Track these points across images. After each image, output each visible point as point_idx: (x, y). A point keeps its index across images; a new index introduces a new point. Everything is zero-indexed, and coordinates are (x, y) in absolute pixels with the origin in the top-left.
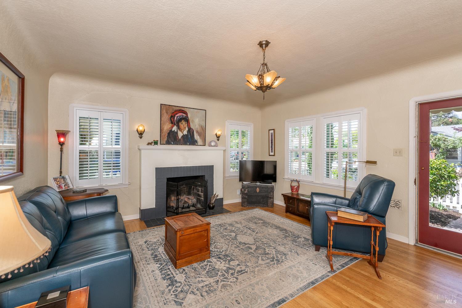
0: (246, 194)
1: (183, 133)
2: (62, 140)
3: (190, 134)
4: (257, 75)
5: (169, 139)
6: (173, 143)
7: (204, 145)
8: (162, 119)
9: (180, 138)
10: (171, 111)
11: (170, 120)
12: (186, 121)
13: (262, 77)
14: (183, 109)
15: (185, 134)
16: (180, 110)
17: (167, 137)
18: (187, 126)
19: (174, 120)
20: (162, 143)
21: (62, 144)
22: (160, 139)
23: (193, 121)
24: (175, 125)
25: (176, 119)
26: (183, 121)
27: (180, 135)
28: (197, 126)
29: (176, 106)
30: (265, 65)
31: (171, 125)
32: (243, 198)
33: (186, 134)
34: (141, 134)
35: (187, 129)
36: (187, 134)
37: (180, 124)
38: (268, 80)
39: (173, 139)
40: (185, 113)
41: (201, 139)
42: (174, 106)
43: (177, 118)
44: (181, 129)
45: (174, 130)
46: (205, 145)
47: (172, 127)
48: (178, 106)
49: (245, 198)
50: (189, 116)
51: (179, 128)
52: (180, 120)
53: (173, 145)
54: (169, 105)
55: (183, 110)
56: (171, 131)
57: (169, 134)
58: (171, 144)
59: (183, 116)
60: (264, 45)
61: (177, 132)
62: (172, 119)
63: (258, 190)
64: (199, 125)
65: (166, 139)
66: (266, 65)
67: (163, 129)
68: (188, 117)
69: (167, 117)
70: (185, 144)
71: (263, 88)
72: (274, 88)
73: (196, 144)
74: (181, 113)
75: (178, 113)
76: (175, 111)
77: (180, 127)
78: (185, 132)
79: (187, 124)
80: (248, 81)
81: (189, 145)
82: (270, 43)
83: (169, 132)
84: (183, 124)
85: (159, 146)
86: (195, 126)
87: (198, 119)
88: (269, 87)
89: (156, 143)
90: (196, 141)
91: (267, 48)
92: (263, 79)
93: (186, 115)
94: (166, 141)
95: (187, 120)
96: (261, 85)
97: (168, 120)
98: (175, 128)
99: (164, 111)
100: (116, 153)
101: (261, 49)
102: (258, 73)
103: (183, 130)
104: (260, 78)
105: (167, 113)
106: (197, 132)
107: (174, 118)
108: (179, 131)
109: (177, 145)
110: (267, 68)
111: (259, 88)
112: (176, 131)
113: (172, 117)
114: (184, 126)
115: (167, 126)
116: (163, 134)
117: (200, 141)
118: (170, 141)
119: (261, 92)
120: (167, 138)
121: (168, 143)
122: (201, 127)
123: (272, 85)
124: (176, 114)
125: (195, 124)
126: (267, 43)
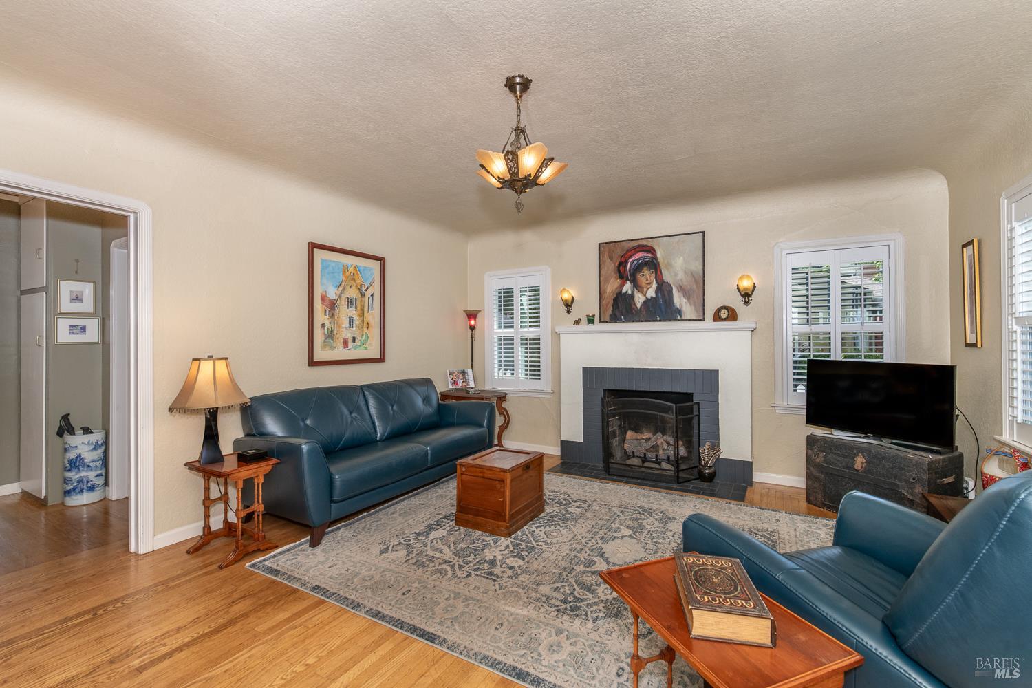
0: (819, 466)
1: (645, 296)
2: (473, 322)
3: (664, 296)
5: (617, 310)
6: (625, 318)
7: (700, 320)
8: (602, 272)
9: (639, 306)
10: (619, 252)
11: (616, 271)
12: (651, 269)
13: (513, 158)
14: (644, 243)
15: (649, 297)
16: (638, 247)
17: (613, 306)
18: (656, 278)
19: (625, 270)
20: (602, 320)
21: (472, 328)
22: (600, 315)
23: (669, 265)
24: (627, 279)
25: (631, 267)
26: (645, 269)
27: (639, 299)
28: (681, 275)
29: (629, 241)
30: (519, 130)
31: (619, 281)
32: (809, 477)
33: (652, 298)
34: (568, 305)
35: (655, 285)
36: (654, 295)
37: (639, 276)
39: (624, 311)
40: (651, 250)
41: (691, 305)
42: (624, 241)
43: (631, 264)
44: (641, 287)
45: (627, 292)
46: (704, 319)
47: (622, 286)
48: (632, 240)
49: (817, 479)
50: (659, 255)
51: (636, 285)
52: (638, 268)
53: (623, 322)
54: (615, 242)
55: (644, 246)
56: (619, 294)
57: (616, 300)
58: (621, 321)
59: (644, 258)
60: (518, 86)
61: (633, 292)
62: (621, 268)
63: (860, 462)
64: (685, 272)
65: (610, 312)
66: (523, 131)
67: (605, 291)
68: (656, 258)
69: (610, 268)
70: (651, 318)
71: (518, 183)
73: (679, 318)
74: (640, 253)
75: (633, 255)
76: (628, 251)
77: (640, 283)
78: (651, 293)
79: (654, 275)
81: (660, 321)
83: (615, 296)
84: (647, 276)
85: (597, 326)
86: (676, 275)
87: (682, 258)
89: (591, 320)
90: (679, 312)
91: (524, 96)
92: (517, 162)
93: (652, 253)
94: (611, 316)
95: (653, 265)
96: (511, 174)
97: (613, 273)
98: (627, 288)
99: (606, 256)
100: (534, 339)
103: (645, 290)
104: (509, 159)
105: (611, 258)
106: (681, 289)
107: (626, 266)
108: (636, 291)
109: (633, 321)
112: (630, 292)
113: (622, 264)
114: (647, 280)
115: (612, 286)
116: (604, 303)
117: (688, 310)
118: (618, 314)
119: (510, 192)
120: (611, 309)
121: (614, 318)
122: (692, 273)
124: (630, 257)
125: (676, 268)
126: (526, 84)
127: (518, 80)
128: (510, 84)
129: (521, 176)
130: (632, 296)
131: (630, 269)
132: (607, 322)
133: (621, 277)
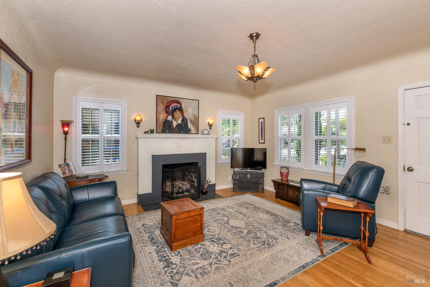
0: (237, 180)
1: (177, 122)
2: (66, 129)
3: (184, 123)
4: (248, 66)
5: (165, 128)
6: (168, 131)
7: (197, 134)
8: (158, 109)
9: (174, 126)
10: (166, 101)
11: (165, 110)
12: (180, 111)
13: (252, 68)
14: (177, 99)
15: (179, 123)
16: (175, 100)
17: (163, 126)
18: (182, 115)
19: (169, 110)
20: (158, 132)
21: (66, 133)
22: (156, 128)
23: (187, 111)
24: (170, 114)
25: (171, 109)
26: (177, 111)
27: (175, 124)
28: (191, 116)
29: (171, 97)
30: (255, 56)
31: (166, 114)
32: (234, 184)
33: (180, 124)
34: (138, 123)
35: (181, 118)
36: (181, 123)
37: (175, 114)
38: (259, 70)
39: (168, 128)
40: (180, 103)
41: (194, 128)
42: (169, 97)
43: (172, 108)
44: (175, 118)
45: (169, 120)
46: (198, 134)
47: (167, 117)
48: (172, 97)
49: (236, 184)
50: (183, 106)
51: (173, 117)
52: (174, 110)
53: (168, 133)
54: (164, 96)
55: (177, 101)
56: (166, 120)
57: (164, 123)
58: (166, 133)
59: (177, 106)
60: (254, 37)
61: (172, 121)
62: (167, 109)
63: (249, 176)
64: (192, 115)
66: (257, 56)
67: (159, 118)
68: (182, 107)
69: (162, 107)
70: (179, 132)
71: (254, 78)
72: (265, 78)
73: (190, 133)
74: (176, 104)
75: (173, 104)
76: (170, 102)
77: (175, 116)
78: (180, 122)
79: (181, 114)
80: (239, 72)
81: (183, 133)
82: (260, 35)
83: (164, 121)
84: (178, 114)
85: (155, 135)
86: (189, 115)
87: (191, 109)
88: (259, 77)
89: (152, 132)
90: (190, 130)
91: (257, 41)
92: (254, 70)
93: (180, 105)
94: (162, 130)
95: (181, 110)
96: (252, 75)
97: (163, 110)
98: (170, 118)
99: (160, 101)
100: (115, 141)
101: (252, 41)
102: (249, 64)
103: (177, 120)
104: (251, 69)
105: (162, 103)
106: (191, 121)
107: (169, 108)
108: (173, 120)
109: (172, 133)
110: (257, 59)
111: (249, 79)
112: (171, 120)
113: (167, 107)
114: (178, 116)
115: (163, 116)
116: (159, 123)
118: (165, 129)
119: (252, 82)
120: (162, 127)
121: (163, 131)
122: (195, 116)
123: (262, 75)
124: (171, 104)
125: (189, 113)
126: (258, 36)
127: (255, 35)
128: (251, 37)
129: (256, 75)
130: (172, 122)
131: (171, 110)
132: (160, 133)
133: (167, 113)
